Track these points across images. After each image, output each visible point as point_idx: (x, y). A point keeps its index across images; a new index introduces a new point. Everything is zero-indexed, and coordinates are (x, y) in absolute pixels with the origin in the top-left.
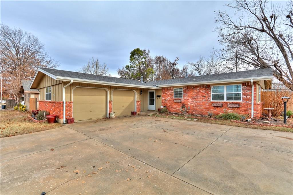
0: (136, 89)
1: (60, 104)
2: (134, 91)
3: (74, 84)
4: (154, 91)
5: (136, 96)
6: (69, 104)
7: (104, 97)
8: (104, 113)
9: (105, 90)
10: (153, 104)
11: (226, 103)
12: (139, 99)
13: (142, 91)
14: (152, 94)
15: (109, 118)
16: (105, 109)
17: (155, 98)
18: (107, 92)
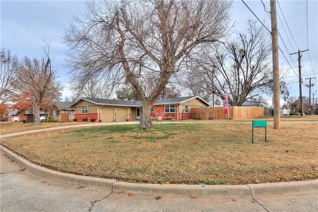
0: (129, 107)
1: (97, 114)
2: (128, 108)
3: (104, 106)
4: (140, 108)
5: (129, 111)
6: (100, 114)
7: (113, 111)
8: (113, 119)
9: (113, 108)
10: (139, 116)
11: (170, 113)
12: (130, 113)
13: (132, 108)
14: (138, 110)
15: (115, 121)
16: (113, 118)
17: (140, 112)
18: (114, 109)
